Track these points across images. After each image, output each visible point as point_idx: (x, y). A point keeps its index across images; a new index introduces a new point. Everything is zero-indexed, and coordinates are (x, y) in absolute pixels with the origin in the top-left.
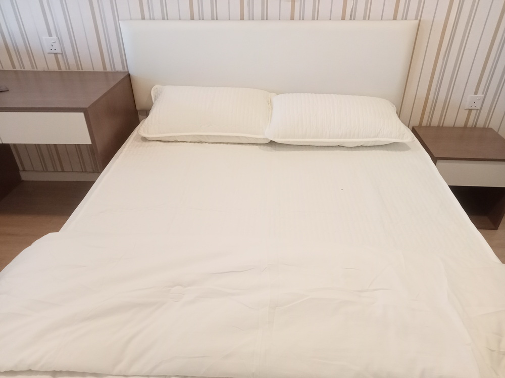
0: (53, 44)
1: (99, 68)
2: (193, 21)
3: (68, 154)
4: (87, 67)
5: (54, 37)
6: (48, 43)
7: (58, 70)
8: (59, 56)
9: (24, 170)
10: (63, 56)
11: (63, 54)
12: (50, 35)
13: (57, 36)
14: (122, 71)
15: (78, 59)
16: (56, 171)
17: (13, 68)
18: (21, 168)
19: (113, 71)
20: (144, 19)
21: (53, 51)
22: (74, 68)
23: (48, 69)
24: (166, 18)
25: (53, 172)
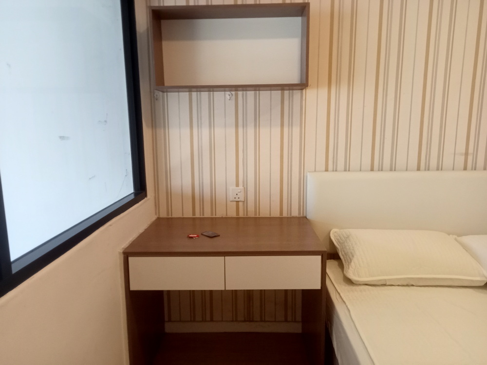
0: (238, 194)
1: (276, 213)
2: (373, 172)
3: (222, 300)
4: (264, 213)
5: (241, 187)
6: (234, 192)
7: (235, 216)
8: (241, 204)
9: (170, 321)
10: (244, 204)
11: (245, 202)
12: (237, 185)
13: (243, 186)
14: (298, 216)
15: (258, 206)
16: (204, 320)
17: (193, 216)
18: (166, 319)
19: (289, 216)
20: (328, 171)
21: (237, 199)
22: (251, 214)
23: (227, 215)
24: (348, 169)
25: (200, 321)
